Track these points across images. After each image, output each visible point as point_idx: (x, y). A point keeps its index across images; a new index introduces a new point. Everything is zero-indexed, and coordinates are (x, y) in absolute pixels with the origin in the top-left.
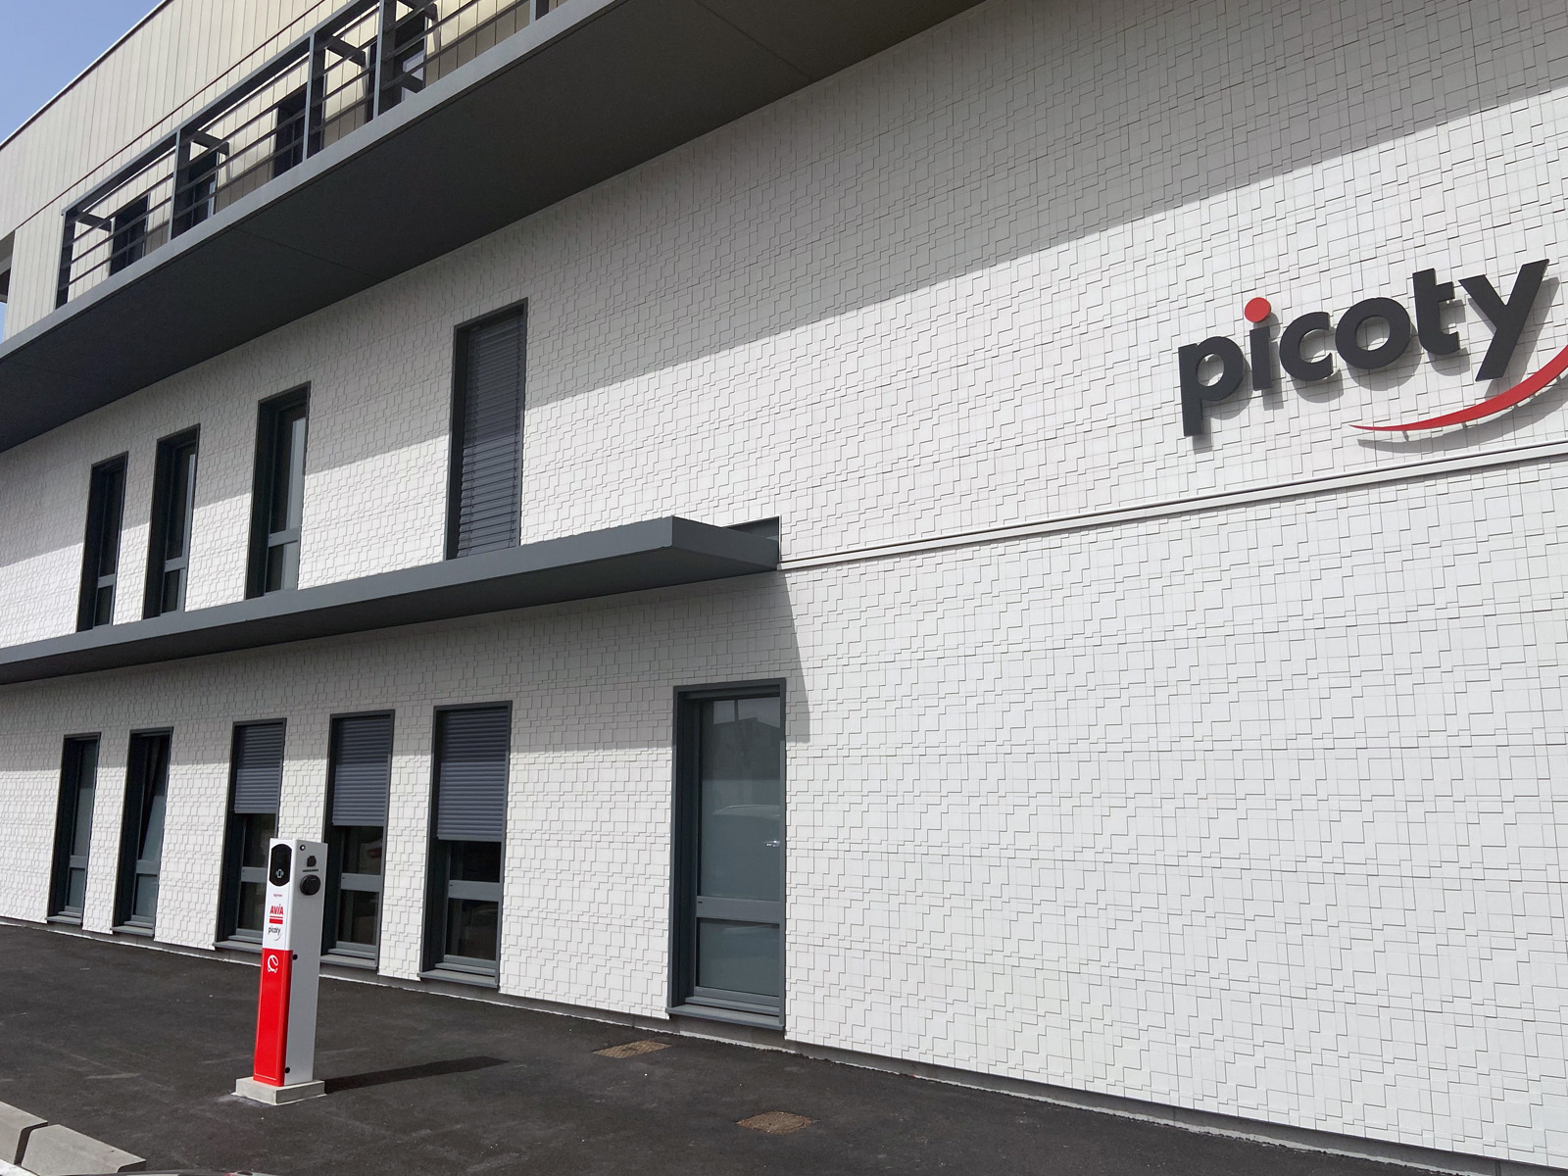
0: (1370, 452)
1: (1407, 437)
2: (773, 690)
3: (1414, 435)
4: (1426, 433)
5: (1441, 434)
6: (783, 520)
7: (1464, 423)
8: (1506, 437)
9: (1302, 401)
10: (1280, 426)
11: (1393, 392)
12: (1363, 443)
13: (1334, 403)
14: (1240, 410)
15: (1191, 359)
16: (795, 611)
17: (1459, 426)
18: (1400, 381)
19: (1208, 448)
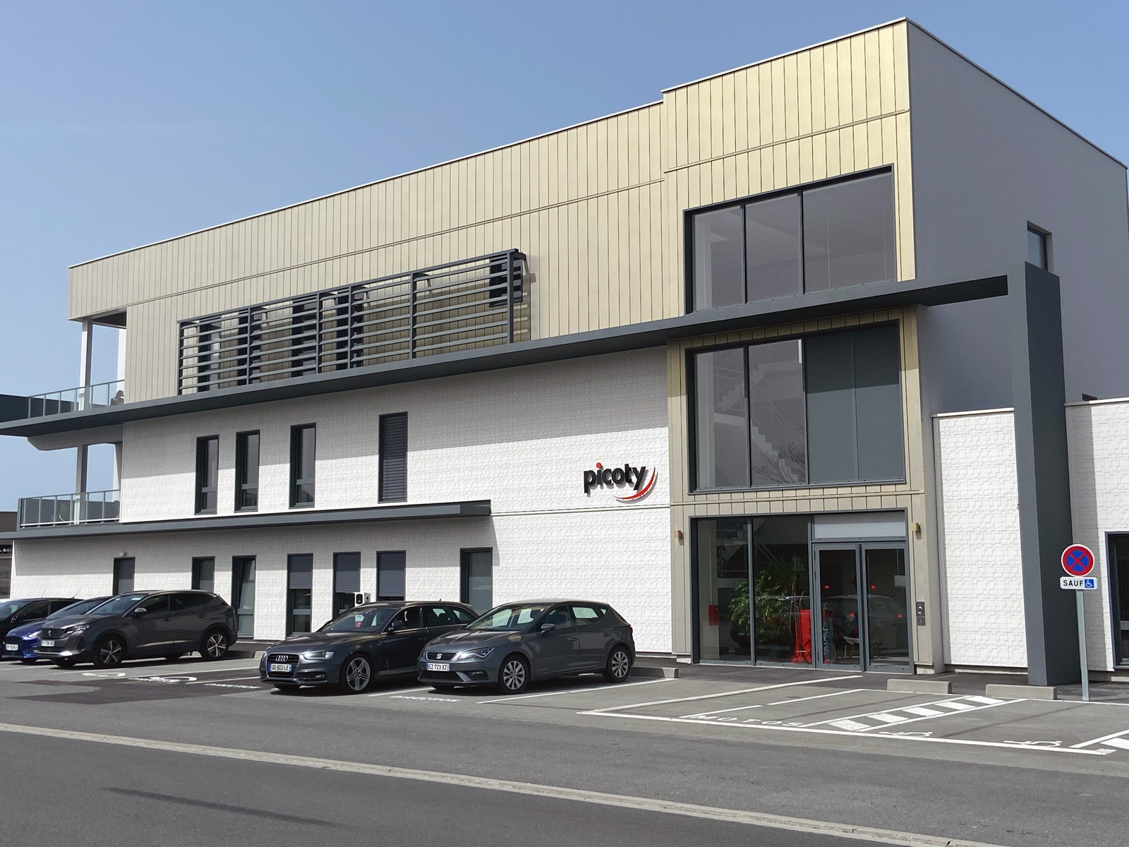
2: (488, 551)
6: (492, 501)
7: (632, 499)
8: (639, 503)
9: (606, 488)
10: (603, 493)
11: (621, 490)
13: (612, 490)
15: (587, 474)
16: (495, 528)
19: (589, 496)
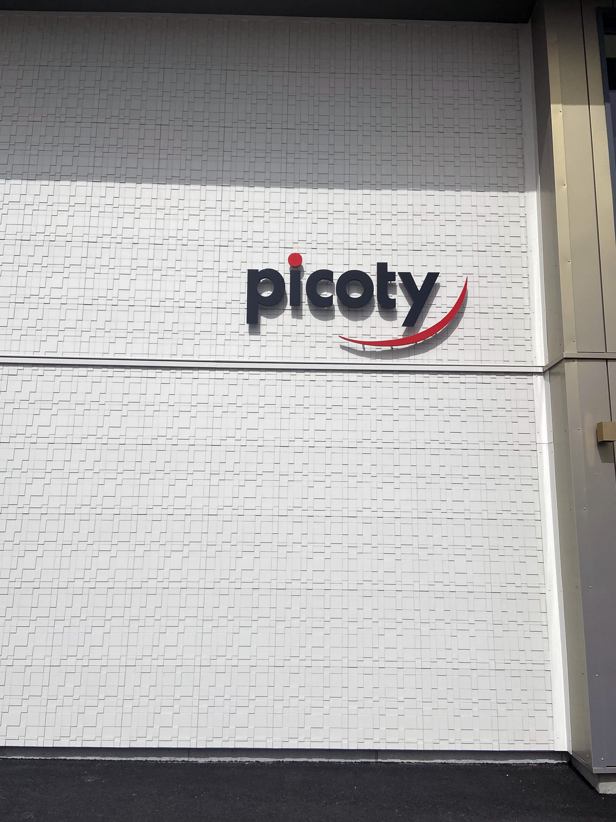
0: (346, 353)
1: (364, 348)
3: (368, 348)
4: (373, 348)
5: (380, 350)
7: (392, 348)
8: (411, 357)
9: (313, 317)
10: (300, 329)
11: (359, 323)
12: (343, 347)
13: (329, 323)
14: (278, 315)
15: (255, 278)
17: (389, 348)
18: (364, 317)
19: (258, 333)
